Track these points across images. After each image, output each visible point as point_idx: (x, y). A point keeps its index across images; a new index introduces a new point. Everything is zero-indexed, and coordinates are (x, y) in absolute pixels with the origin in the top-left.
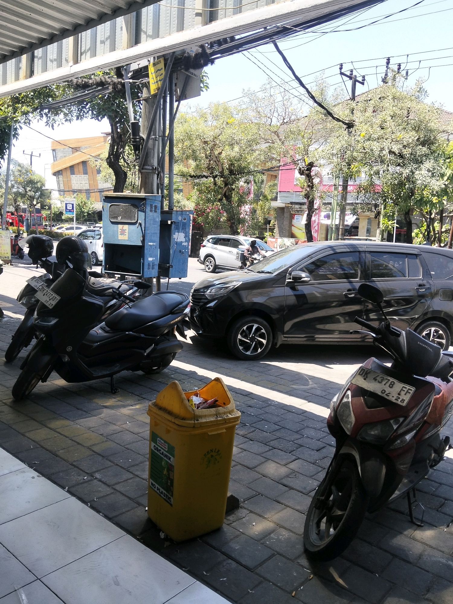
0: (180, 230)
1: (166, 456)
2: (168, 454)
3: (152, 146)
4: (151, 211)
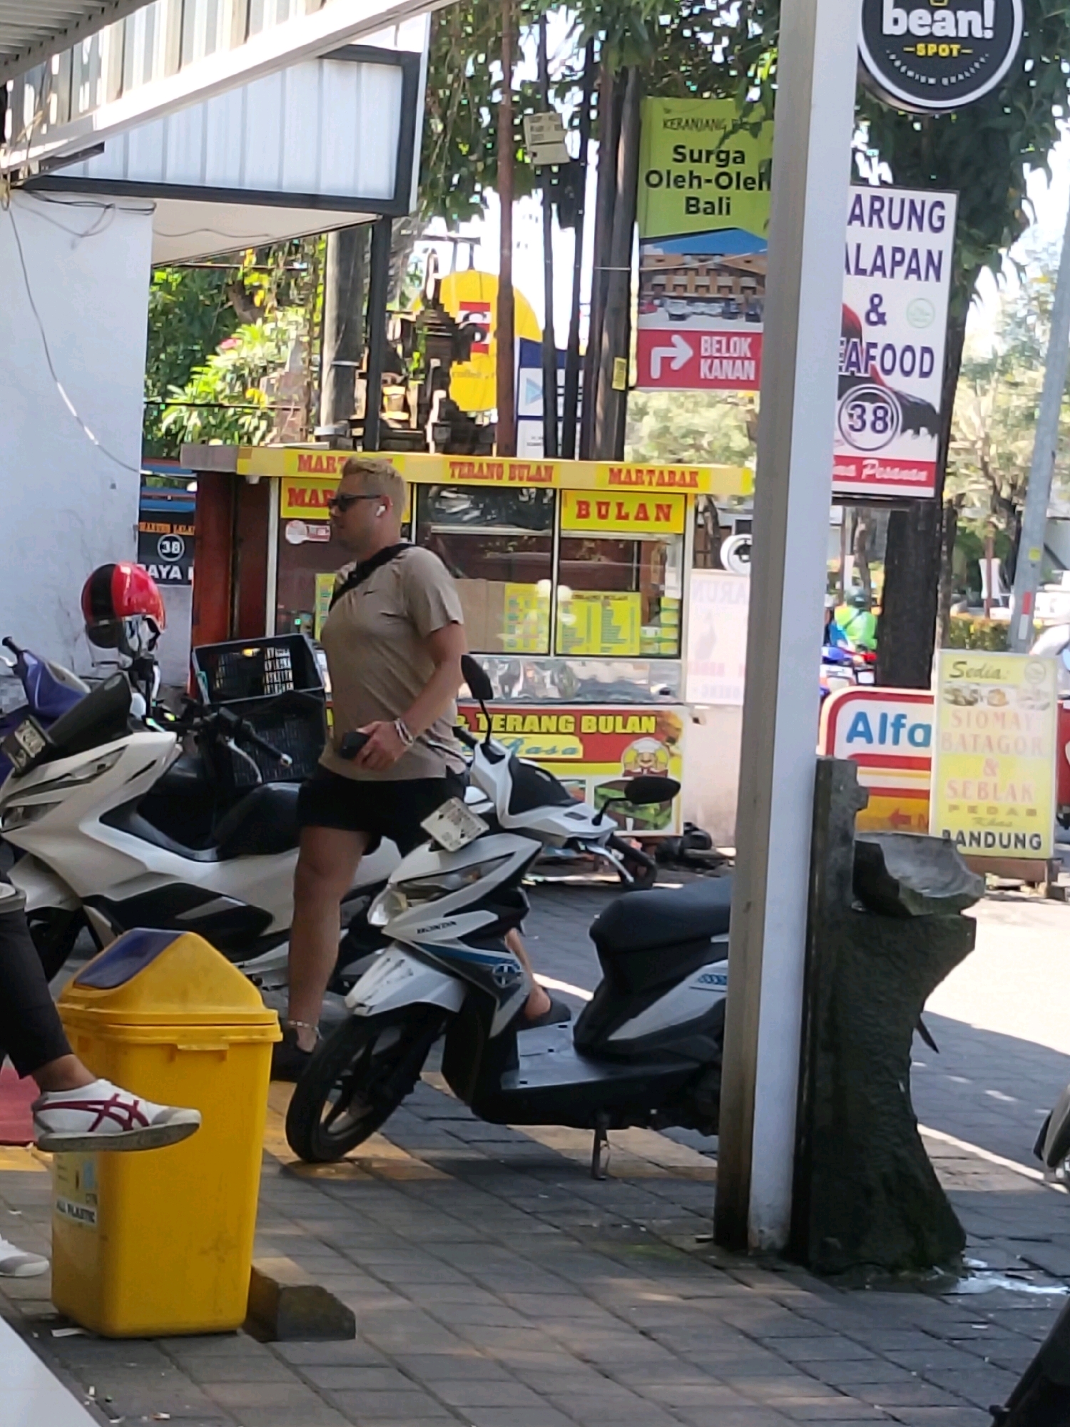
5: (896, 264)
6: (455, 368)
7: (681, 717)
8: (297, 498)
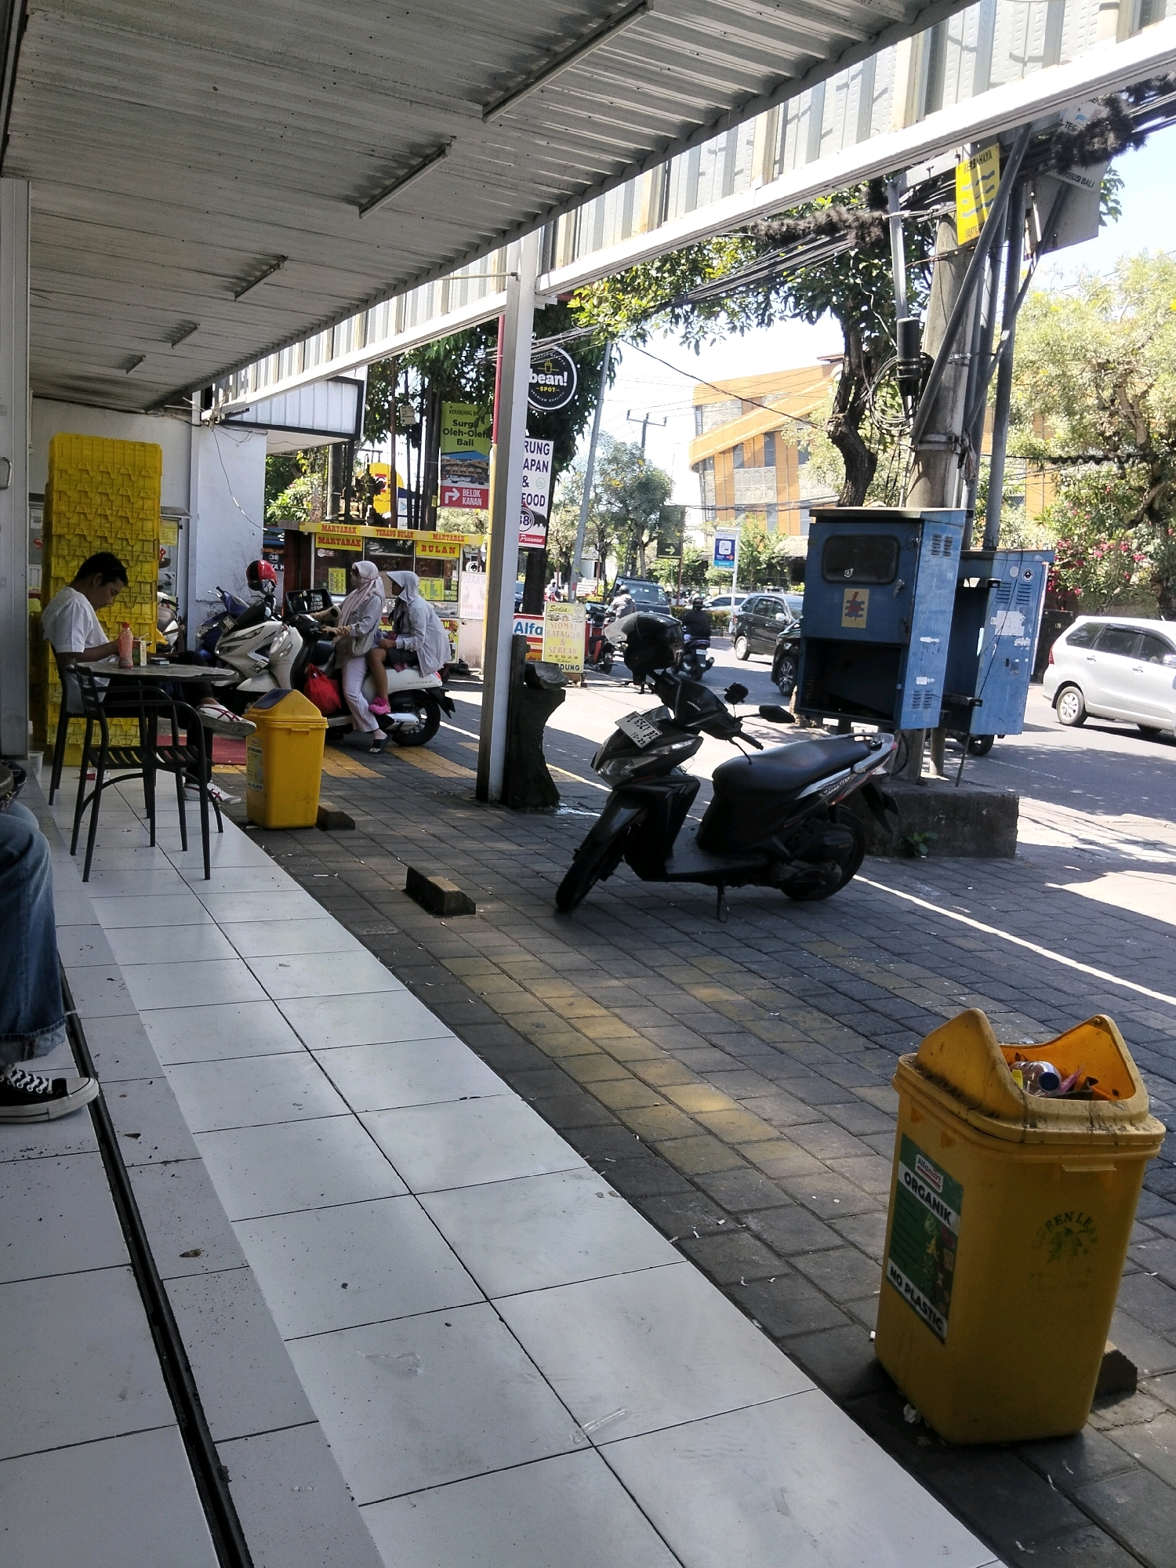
0: (1013, 604)
1: (936, 1206)
2: (942, 1203)
3: (952, 381)
4: (935, 552)
5: (532, 465)
6: (375, 497)
7: (459, 622)
8: (321, 540)
